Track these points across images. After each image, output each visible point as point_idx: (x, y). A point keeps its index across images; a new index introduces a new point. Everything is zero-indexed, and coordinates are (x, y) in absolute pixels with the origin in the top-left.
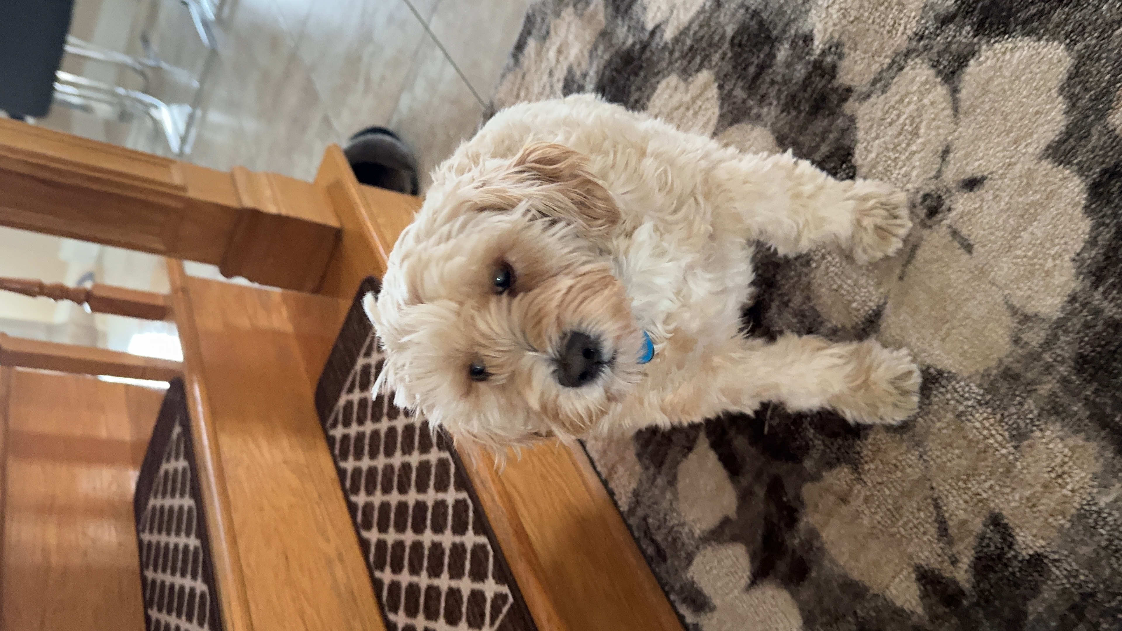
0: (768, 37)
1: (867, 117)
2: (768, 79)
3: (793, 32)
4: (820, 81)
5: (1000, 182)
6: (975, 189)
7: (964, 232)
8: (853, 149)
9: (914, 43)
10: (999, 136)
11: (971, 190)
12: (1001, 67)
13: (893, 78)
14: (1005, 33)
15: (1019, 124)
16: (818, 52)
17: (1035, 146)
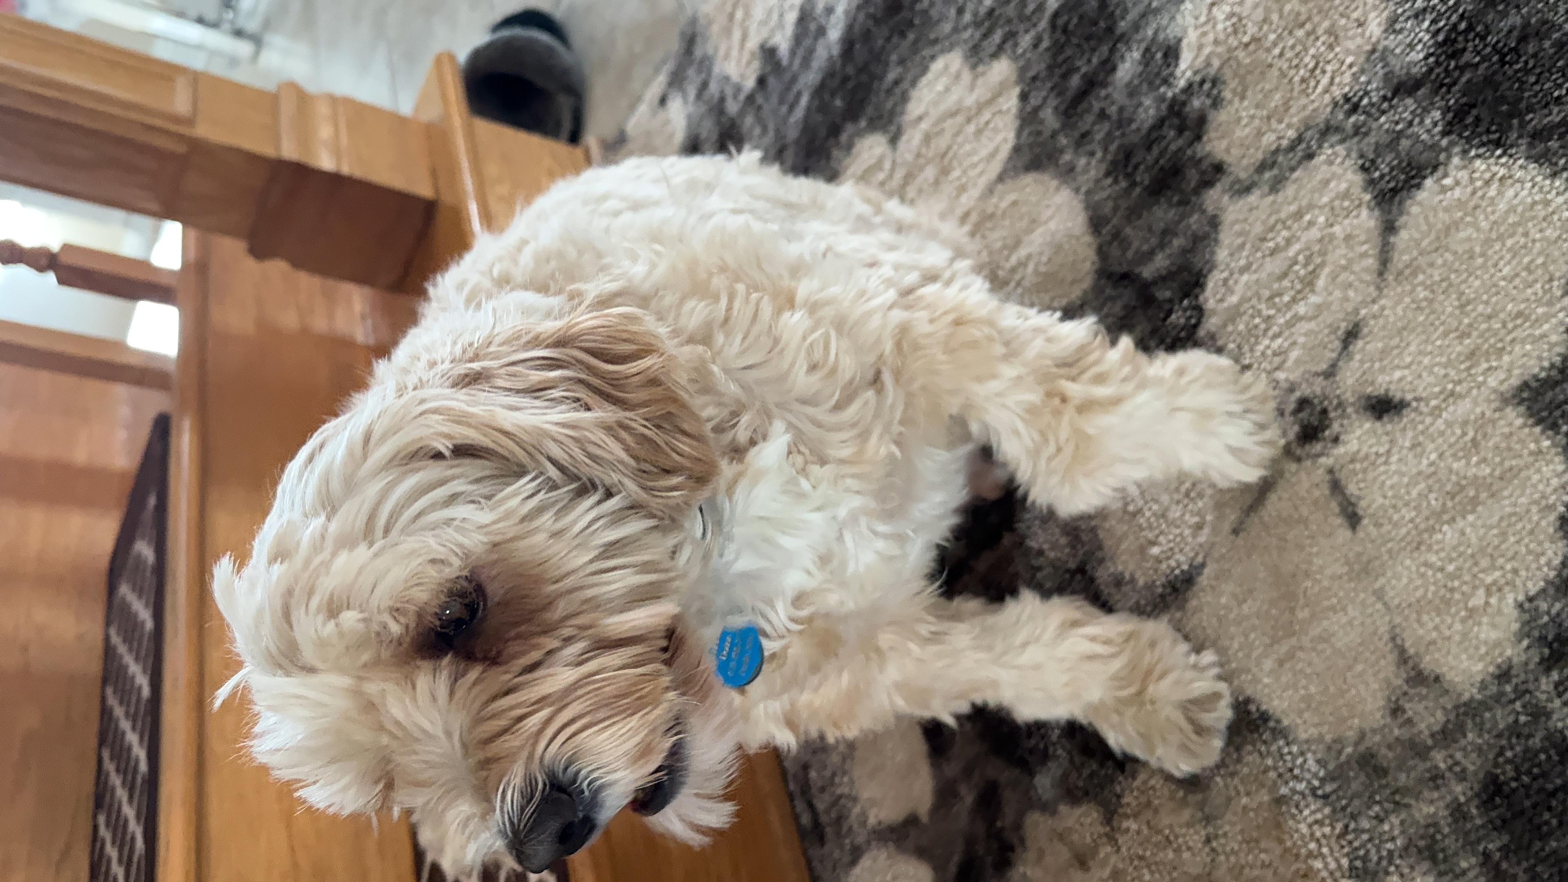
0: (1110, 30)
1: (1237, 227)
2: (1096, 106)
3: (1150, 33)
4: (1174, 140)
5: (1428, 420)
6: (1386, 419)
7: (1352, 489)
8: (1205, 276)
9: (1341, 116)
10: (1446, 334)
11: (1379, 417)
12: (1476, 208)
13: (1293, 169)
14: (1498, 144)
15: (1484, 326)
16: (1182, 83)
17: (1502, 376)
